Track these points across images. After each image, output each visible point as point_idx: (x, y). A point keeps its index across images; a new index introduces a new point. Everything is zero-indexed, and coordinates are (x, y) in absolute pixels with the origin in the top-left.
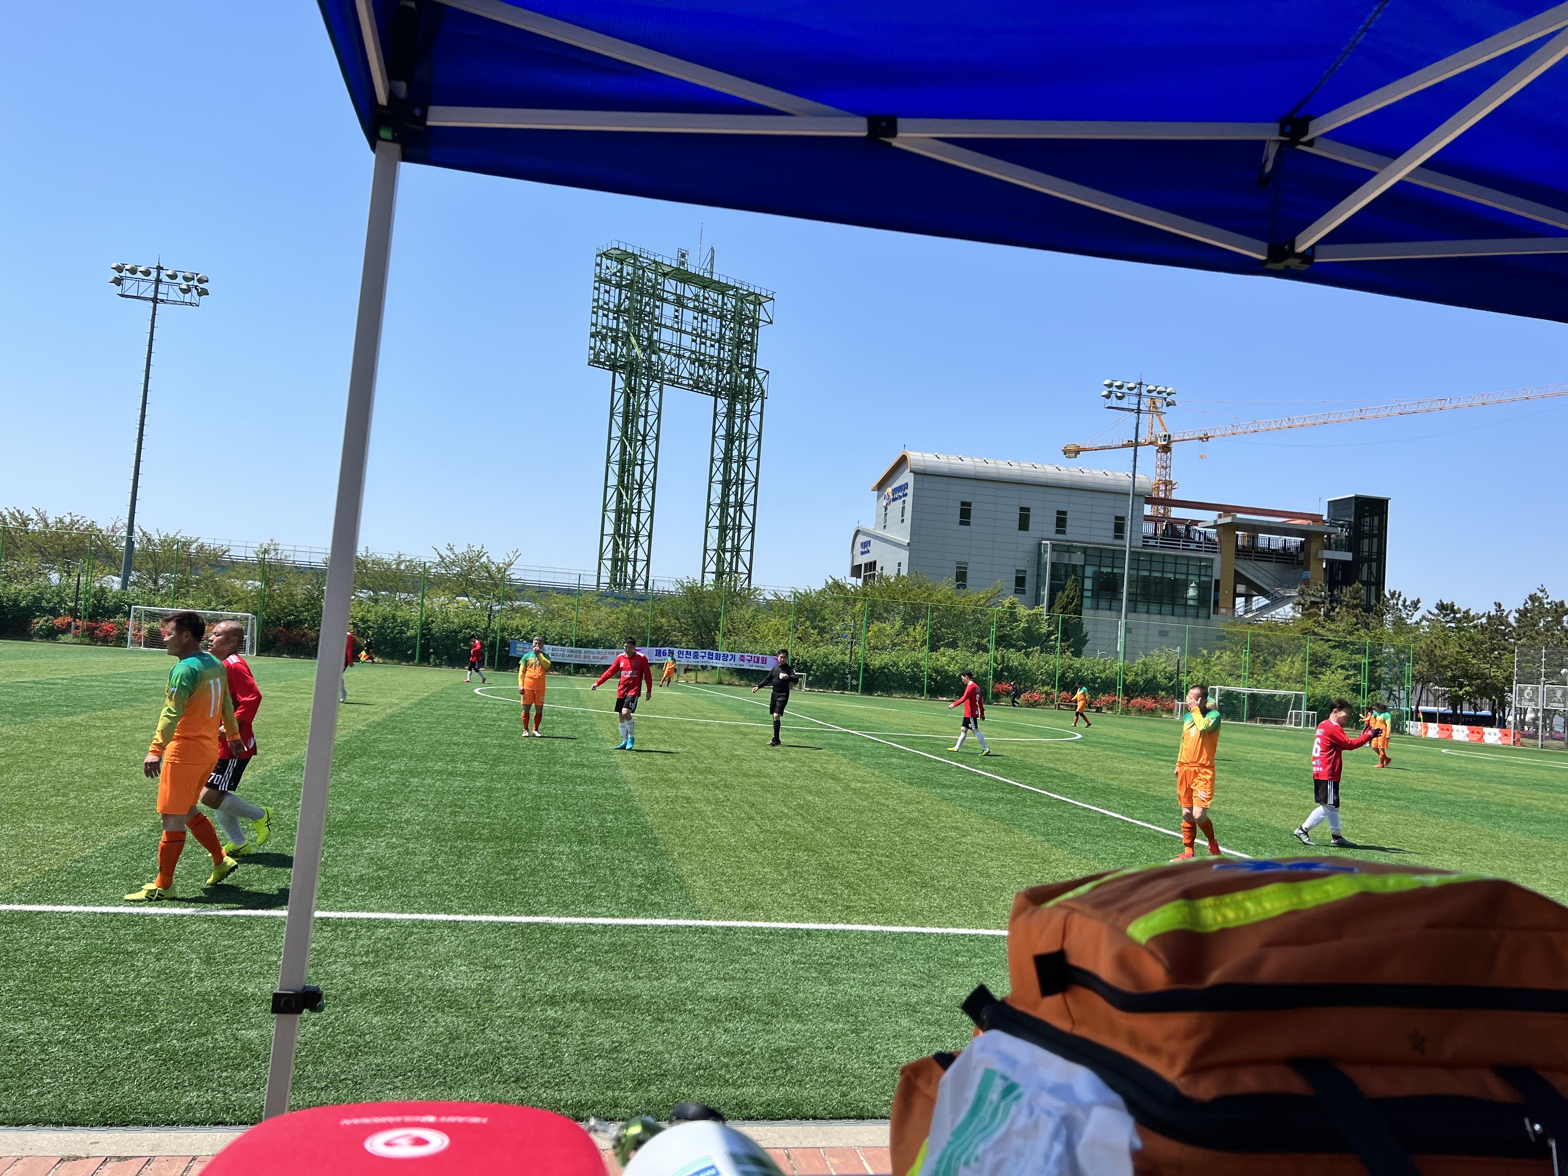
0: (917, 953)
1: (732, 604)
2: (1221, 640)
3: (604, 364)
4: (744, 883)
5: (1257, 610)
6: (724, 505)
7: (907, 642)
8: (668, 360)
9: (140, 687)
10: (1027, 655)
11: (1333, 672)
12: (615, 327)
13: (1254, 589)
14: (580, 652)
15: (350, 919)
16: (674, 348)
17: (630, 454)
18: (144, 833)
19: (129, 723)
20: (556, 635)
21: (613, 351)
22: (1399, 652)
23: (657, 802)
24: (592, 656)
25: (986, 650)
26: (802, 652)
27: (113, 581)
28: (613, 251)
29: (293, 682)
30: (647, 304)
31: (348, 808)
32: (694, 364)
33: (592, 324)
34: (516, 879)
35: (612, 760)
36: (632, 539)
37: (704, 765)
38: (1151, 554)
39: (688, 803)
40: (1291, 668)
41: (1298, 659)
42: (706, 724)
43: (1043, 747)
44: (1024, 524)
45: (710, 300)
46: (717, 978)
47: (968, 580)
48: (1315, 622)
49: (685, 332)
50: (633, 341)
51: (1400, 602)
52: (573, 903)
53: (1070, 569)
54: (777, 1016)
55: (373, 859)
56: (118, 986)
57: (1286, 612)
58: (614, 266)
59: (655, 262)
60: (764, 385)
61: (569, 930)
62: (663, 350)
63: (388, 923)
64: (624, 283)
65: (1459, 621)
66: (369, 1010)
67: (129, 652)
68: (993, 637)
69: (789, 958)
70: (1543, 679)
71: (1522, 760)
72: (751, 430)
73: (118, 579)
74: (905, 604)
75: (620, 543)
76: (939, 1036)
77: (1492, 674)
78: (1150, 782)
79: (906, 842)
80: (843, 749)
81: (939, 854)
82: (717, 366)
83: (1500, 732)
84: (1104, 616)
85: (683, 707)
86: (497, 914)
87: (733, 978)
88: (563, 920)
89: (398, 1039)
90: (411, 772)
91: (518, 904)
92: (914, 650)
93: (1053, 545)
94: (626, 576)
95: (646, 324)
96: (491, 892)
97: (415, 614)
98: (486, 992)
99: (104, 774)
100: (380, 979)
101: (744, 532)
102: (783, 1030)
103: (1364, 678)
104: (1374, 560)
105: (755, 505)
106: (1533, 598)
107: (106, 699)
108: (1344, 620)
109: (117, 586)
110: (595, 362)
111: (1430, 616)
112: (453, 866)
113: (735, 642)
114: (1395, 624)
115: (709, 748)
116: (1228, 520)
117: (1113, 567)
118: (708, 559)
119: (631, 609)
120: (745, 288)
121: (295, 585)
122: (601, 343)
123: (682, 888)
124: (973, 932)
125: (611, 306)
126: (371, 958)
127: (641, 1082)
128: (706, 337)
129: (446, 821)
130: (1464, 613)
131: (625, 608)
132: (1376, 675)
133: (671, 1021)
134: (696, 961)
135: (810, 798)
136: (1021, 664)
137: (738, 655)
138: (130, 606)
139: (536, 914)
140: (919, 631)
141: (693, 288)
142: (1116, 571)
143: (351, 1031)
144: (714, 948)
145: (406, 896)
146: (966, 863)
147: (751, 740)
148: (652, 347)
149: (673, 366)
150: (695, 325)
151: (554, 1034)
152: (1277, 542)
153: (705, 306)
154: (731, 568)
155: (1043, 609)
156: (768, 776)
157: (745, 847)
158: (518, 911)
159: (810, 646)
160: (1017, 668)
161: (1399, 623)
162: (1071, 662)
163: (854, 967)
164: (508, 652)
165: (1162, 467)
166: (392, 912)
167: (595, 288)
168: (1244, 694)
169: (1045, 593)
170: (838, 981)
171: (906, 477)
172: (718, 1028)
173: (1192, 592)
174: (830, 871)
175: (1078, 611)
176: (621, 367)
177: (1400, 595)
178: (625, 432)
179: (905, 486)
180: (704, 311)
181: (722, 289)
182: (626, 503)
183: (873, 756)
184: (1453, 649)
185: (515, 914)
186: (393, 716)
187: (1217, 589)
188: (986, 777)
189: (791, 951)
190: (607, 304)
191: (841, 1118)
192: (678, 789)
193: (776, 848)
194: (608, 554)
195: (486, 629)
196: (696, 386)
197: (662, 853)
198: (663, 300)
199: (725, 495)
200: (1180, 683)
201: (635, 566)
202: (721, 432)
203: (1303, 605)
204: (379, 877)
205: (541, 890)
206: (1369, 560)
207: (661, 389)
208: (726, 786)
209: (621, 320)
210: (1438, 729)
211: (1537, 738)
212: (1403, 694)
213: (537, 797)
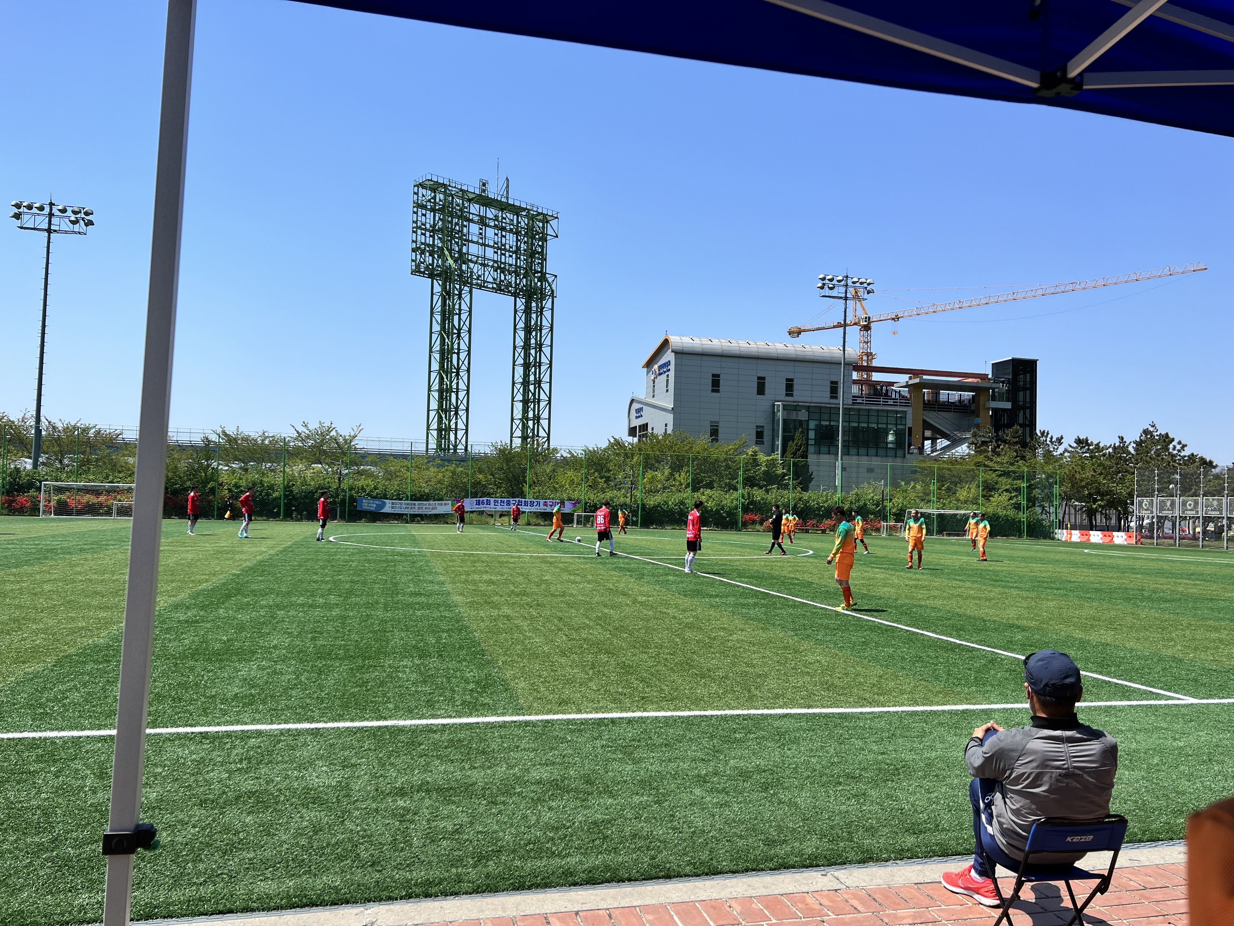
0: (703, 733)
1: (536, 461)
2: (913, 474)
3: (424, 273)
4: (557, 683)
5: (941, 449)
6: (526, 383)
7: (674, 486)
8: (476, 268)
9: (49, 547)
10: (767, 491)
11: (1000, 495)
12: (431, 243)
13: (939, 433)
14: (415, 504)
15: (225, 732)
16: (480, 259)
17: (448, 344)
18: (48, 668)
19: (38, 577)
20: (395, 492)
21: (431, 262)
22: (1049, 476)
23: (483, 621)
24: (424, 507)
25: (736, 489)
26: (592, 497)
27: (26, 462)
28: (427, 182)
29: (179, 538)
30: (457, 224)
31: (225, 638)
32: (496, 271)
33: (413, 241)
34: (367, 690)
35: (444, 589)
36: (452, 413)
37: (519, 590)
38: (859, 409)
39: (508, 620)
40: (968, 493)
41: (973, 486)
42: (519, 557)
43: (784, 562)
44: (761, 390)
45: (507, 220)
46: (540, 764)
47: (720, 435)
48: (985, 457)
49: (488, 246)
50: (446, 252)
51: (1048, 439)
52: (416, 707)
53: (797, 424)
54: (592, 794)
55: (246, 680)
56: (20, 802)
57: (963, 450)
58: (429, 194)
59: (461, 190)
60: (554, 286)
61: (414, 730)
62: (471, 261)
63: (259, 733)
64: (437, 208)
65: (1092, 451)
66: (242, 811)
67: (41, 519)
68: (740, 479)
69: (598, 743)
70: (1156, 493)
71: (1144, 555)
72: (545, 323)
73: (30, 461)
74: (671, 456)
75: (443, 416)
76: (726, 802)
77: (1118, 491)
78: (870, 585)
79: (685, 642)
80: (629, 571)
81: (712, 650)
82: (515, 272)
83: (1126, 535)
84: (825, 459)
85: (499, 544)
86: (352, 720)
87: (554, 763)
88: (408, 723)
89: (268, 834)
90: (277, 606)
91: (370, 711)
92: (680, 491)
93: (784, 406)
94: (449, 442)
95: (457, 240)
96: (347, 702)
97: (279, 480)
98: (345, 788)
99: (16, 620)
100: (252, 782)
101: (542, 404)
102: (598, 805)
103: (1024, 499)
104: (1028, 408)
105: (550, 383)
106: (1146, 432)
107: (20, 558)
108: (1007, 454)
109: (29, 467)
110: (416, 271)
111: (1070, 449)
112: (314, 682)
113: (539, 491)
114: (1044, 456)
115: (523, 575)
116: (917, 380)
117: (830, 421)
118: (515, 427)
119: (454, 468)
120: (535, 209)
121: (179, 460)
122: (421, 257)
123: (506, 690)
124: (746, 712)
125: (428, 226)
126: (244, 765)
127: (481, 859)
128: (505, 249)
129: (308, 645)
130: (1096, 445)
131: (449, 468)
132: (1032, 495)
133: (504, 803)
134: (521, 750)
135: (606, 611)
136: (762, 499)
137: (542, 502)
138: (40, 482)
139: (385, 719)
140: (683, 477)
141: (493, 211)
142: (832, 423)
143: (227, 830)
144: (536, 739)
145: (274, 710)
146: (734, 656)
147: (556, 567)
148: (462, 258)
149: (480, 273)
150: (496, 240)
151: (404, 821)
152: (954, 396)
153: (504, 225)
154: (533, 433)
155: (777, 455)
156: (571, 595)
157: (556, 654)
158: (370, 717)
159: (598, 492)
160: (760, 502)
161: (1048, 454)
162: (801, 496)
163: (652, 747)
164: (356, 507)
165: (865, 342)
166: (263, 724)
167: (414, 212)
168: (934, 515)
169: (779, 442)
170: (640, 760)
171: (669, 356)
172: (543, 806)
173: (891, 438)
174: (627, 669)
175: (805, 456)
176: (437, 275)
177: (1048, 434)
178: (443, 328)
179: (668, 363)
180: (503, 229)
181: (516, 210)
182: (446, 384)
183: (653, 575)
184: (1089, 474)
185: (367, 719)
186: (263, 561)
187: (910, 434)
188: (744, 588)
189: (600, 737)
190: (425, 225)
191: (652, 879)
192: (499, 609)
193: (582, 653)
194: (434, 426)
195: (337, 489)
196: (500, 288)
197: (489, 662)
198: (470, 221)
199: (526, 375)
200: (884, 508)
201: (456, 434)
202: (521, 325)
203: (976, 444)
204: (251, 695)
205: (389, 698)
206: (1024, 408)
207: (471, 292)
208: (538, 605)
209: (436, 237)
210: (1079, 535)
211: (1154, 538)
212: (1052, 510)
213: (384, 621)
